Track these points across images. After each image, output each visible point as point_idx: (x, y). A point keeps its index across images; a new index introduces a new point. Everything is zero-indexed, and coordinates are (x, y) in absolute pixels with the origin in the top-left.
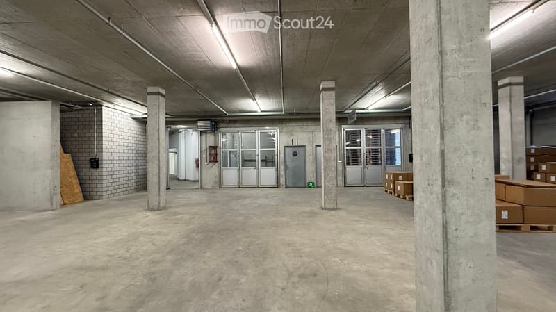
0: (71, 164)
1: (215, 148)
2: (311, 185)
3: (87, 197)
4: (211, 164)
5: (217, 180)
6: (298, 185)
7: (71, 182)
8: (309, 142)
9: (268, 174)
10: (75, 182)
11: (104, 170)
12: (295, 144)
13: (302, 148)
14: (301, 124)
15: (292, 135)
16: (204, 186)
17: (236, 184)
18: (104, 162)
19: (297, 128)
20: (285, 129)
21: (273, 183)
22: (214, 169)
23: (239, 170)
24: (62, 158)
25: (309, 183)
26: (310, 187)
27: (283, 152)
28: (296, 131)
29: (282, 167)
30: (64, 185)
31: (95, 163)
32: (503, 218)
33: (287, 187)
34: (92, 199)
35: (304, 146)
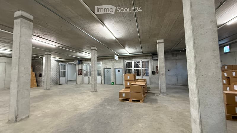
0: (34, 76)
1: (81, 69)
2: (113, 83)
3: (38, 86)
4: (80, 75)
5: (82, 81)
6: (109, 83)
7: (33, 81)
8: (112, 67)
9: (99, 79)
10: (35, 81)
11: (43, 77)
12: (107, 68)
13: (110, 69)
14: (109, 60)
15: (106, 64)
16: (78, 83)
17: (88, 82)
18: (43, 75)
19: (108, 62)
20: (104, 62)
21: (100, 82)
22: (81, 77)
23: (89, 77)
24: (32, 73)
25: (112, 83)
26: (112, 84)
27: (103, 71)
28: (108, 63)
29: (103, 77)
30: (32, 82)
31: (41, 75)
32: (123, 96)
33: (104, 84)
34: (39, 86)
35: (111, 68)
